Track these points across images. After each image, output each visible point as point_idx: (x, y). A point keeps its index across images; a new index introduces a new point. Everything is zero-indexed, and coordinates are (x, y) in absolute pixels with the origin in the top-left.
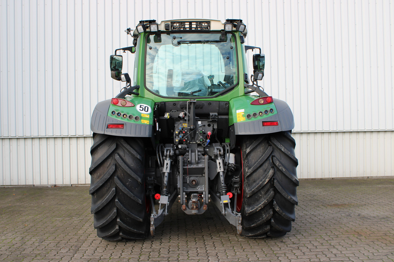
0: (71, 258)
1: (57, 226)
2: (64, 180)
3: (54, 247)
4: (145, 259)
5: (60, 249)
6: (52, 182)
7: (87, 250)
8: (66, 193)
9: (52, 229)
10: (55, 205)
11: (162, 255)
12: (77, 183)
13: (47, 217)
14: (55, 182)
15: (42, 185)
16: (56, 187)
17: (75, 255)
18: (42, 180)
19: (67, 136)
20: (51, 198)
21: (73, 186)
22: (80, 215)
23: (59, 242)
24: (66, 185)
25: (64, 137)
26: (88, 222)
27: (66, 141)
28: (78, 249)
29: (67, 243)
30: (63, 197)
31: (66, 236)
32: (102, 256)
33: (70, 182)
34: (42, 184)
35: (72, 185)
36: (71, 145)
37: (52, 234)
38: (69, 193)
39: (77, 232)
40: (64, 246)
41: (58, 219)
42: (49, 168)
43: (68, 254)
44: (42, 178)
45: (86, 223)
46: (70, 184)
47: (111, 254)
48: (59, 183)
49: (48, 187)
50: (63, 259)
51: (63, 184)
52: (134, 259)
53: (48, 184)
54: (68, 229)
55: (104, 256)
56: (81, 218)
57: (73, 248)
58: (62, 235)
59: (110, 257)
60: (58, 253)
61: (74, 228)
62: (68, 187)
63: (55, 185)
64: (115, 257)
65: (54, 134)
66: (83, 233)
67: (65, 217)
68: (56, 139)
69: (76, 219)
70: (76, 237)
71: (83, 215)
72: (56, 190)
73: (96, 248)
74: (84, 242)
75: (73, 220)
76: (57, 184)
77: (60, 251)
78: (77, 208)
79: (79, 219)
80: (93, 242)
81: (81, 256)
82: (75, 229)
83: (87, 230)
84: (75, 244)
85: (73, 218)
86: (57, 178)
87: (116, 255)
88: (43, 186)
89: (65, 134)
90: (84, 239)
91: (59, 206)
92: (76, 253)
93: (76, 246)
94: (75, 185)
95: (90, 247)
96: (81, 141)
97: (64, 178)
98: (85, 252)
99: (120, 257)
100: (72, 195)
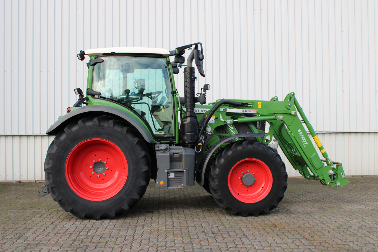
0: (14, 243)
1: (10, 217)
2: (29, 176)
3: (1, 234)
4: (77, 244)
5: (6, 236)
6: (17, 178)
7: (30, 236)
8: (28, 189)
9: (4, 220)
10: (14, 199)
11: (93, 241)
12: (41, 180)
13: (3, 210)
14: (20, 178)
15: (7, 182)
16: (20, 183)
17: (18, 241)
18: (7, 177)
19: (32, 135)
20: (13, 193)
21: (37, 182)
22: (34, 208)
23: (7, 230)
24: (30, 182)
25: (29, 136)
26: (39, 214)
27: (31, 139)
28: (22, 235)
29: (14, 230)
30: (24, 192)
31: (15, 225)
32: (41, 241)
33: (35, 178)
34: (7, 180)
35: (35, 181)
36: (36, 143)
37: (3, 223)
38: (30, 189)
39: (27, 222)
40: (10, 233)
41: (12, 211)
42: (14, 165)
43: (12, 239)
44: (7, 175)
45: (37, 215)
46: (34, 181)
47: (50, 240)
48: (24, 179)
49: (13, 183)
50: (6, 243)
51: (28, 180)
52: (68, 244)
53: (13, 181)
54: (19, 219)
55: (43, 242)
56: (34, 211)
57: (18, 235)
58: (12, 224)
59: (47, 242)
60: (3, 239)
61: (24, 219)
62: (32, 183)
63: (20, 181)
64: (51, 242)
65: (20, 132)
66: (32, 223)
67: (20, 209)
68: (21, 137)
69: (29, 211)
70: (24, 226)
71: (37, 208)
72: (20, 185)
73: (38, 235)
74: (29, 230)
75: (26, 212)
76: (22, 180)
77: (6, 238)
78: (33, 201)
79: (32, 211)
80: (37, 230)
81: (22, 242)
82: (26, 220)
83: (36, 220)
84: (21, 232)
85: (27, 210)
86: (22, 174)
87: (54, 241)
88: (9, 182)
89: (30, 132)
90: (31, 227)
91: (17, 200)
92: (19, 239)
93: (21, 233)
94: (39, 182)
95: (33, 234)
96: (38, 139)
97: (29, 174)
98: (28, 238)
99: (56, 242)
100: (33, 191)
